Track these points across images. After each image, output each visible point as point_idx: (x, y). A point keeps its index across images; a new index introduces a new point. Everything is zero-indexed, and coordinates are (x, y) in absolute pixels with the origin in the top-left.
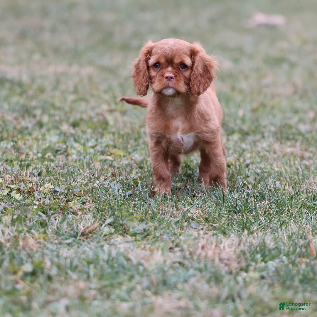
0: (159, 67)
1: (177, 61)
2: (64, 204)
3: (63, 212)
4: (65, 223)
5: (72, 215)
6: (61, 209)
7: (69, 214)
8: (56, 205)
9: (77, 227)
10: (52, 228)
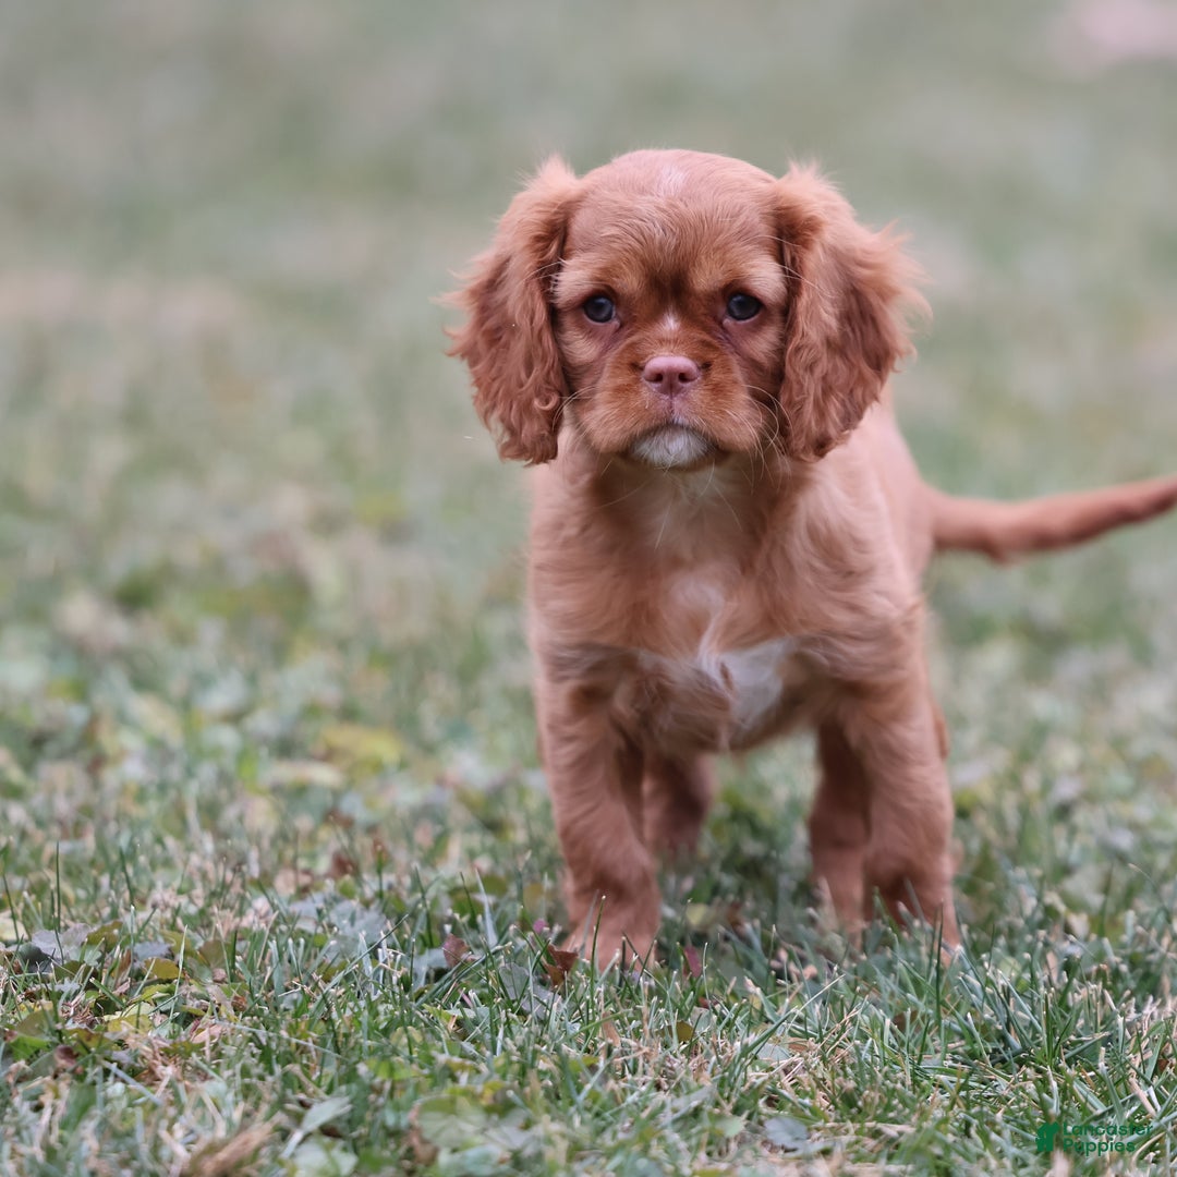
0: (608, 313)
1: (706, 278)
2: (84, 1026)
3: (79, 1069)
4: (89, 1127)
5: (123, 1081)
6: (69, 1053)
7: (111, 1079)
8: (40, 1030)
9: (157, 1144)
10: (22, 1156)
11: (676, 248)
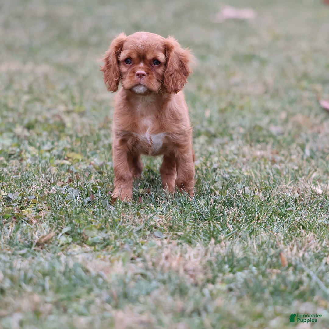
0: (130, 62)
1: (149, 57)
2: (18, 212)
3: (17, 221)
4: (19, 233)
5: (26, 223)
6: (15, 218)
7: (23, 223)
8: (9, 213)
9: (32, 236)
10: (5, 238)
11: (144, 50)
